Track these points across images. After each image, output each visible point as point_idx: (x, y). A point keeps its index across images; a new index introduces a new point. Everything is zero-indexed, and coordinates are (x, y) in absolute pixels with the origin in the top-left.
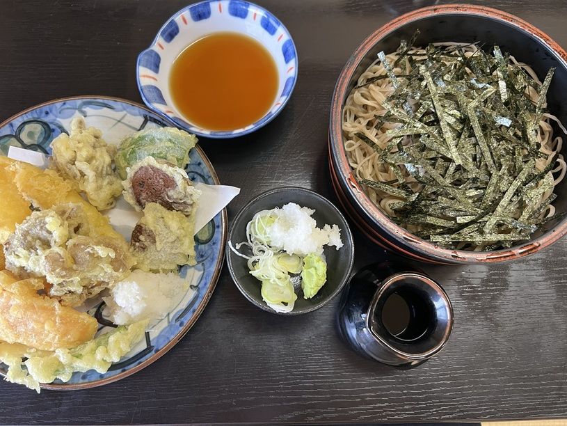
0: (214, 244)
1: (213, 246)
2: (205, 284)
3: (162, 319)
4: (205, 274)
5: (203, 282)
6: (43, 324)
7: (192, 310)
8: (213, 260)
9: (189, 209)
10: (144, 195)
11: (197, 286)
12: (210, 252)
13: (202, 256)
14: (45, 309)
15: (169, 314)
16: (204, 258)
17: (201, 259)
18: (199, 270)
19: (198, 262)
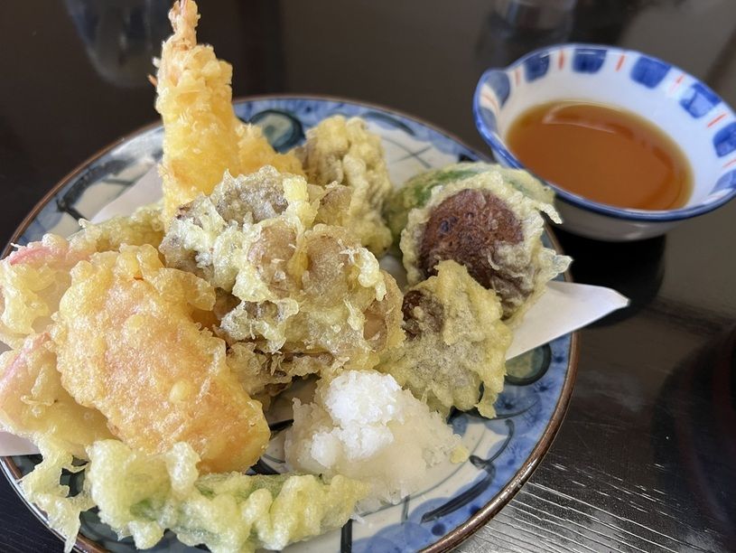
0: (543, 389)
1: (541, 394)
2: (511, 462)
3: (392, 505)
4: (513, 441)
5: (505, 457)
6: (172, 382)
7: (468, 506)
8: (536, 419)
9: (517, 301)
10: (443, 245)
11: (488, 462)
12: (530, 403)
13: (509, 407)
14: (191, 350)
15: (407, 500)
16: (515, 411)
17: (505, 412)
18: (498, 432)
19: (499, 417)
